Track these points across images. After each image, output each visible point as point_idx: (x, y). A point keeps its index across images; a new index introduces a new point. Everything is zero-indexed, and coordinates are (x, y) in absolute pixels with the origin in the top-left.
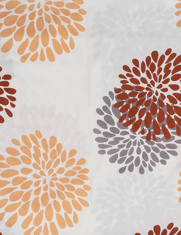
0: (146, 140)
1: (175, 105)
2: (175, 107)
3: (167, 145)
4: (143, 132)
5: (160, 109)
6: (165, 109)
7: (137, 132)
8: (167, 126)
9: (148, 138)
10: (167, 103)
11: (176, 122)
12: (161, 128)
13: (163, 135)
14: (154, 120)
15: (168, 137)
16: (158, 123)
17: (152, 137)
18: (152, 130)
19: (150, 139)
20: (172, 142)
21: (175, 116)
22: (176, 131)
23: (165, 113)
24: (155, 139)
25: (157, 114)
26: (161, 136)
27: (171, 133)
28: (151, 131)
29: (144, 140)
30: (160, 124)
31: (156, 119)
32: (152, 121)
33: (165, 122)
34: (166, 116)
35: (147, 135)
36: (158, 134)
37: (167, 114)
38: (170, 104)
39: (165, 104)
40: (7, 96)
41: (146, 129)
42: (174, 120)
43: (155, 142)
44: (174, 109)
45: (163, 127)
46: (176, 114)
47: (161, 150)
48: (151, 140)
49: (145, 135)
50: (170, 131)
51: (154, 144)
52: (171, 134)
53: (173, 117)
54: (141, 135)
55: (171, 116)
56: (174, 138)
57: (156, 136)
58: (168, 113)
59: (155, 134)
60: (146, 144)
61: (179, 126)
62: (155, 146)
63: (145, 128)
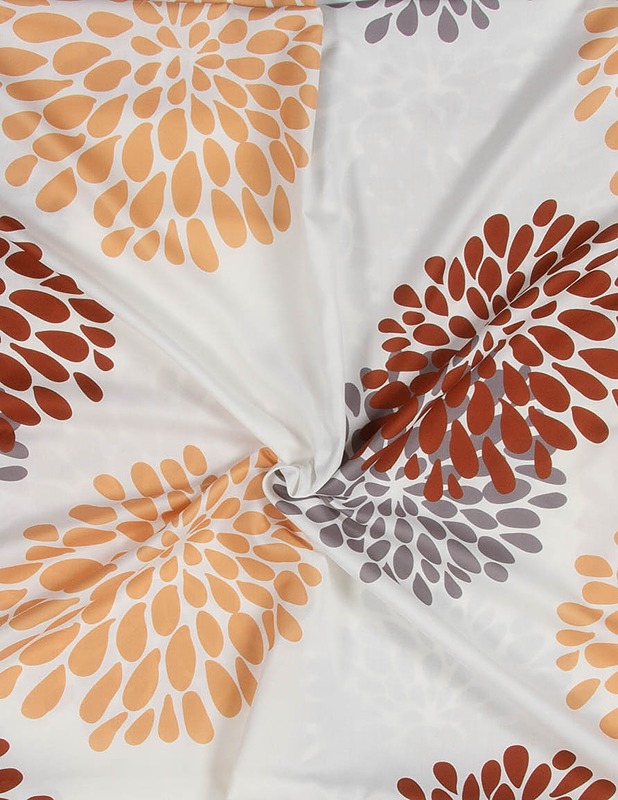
0: (424, 498)
1: (534, 369)
2: (534, 376)
3: (500, 515)
4: (412, 470)
5: (478, 384)
6: (496, 385)
7: (392, 473)
8: (500, 446)
9: (432, 491)
10: (505, 364)
11: (534, 432)
12: (479, 453)
13: (488, 479)
14: (457, 425)
15: (504, 484)
16: (469, 434)
17: (446, 487)
18: (447, 462)
19: (441, 493)
20: (522, 504)
21: (532, 409)
22: (532, 463)
23: (495, 399)
24: (457, 492)
25: (465, 404)
26: (481, 482)
27: (517, 469)
28: (443, 463)
29: (419, 500)
30: (477, 441)
31: (463, 420)
32: (449, 427)
33: (494, 431)
34: (498, 410)
35: (430, 478)
36: (469, 476)
37: (503, 402)
38: (517, 365)
39: (499, 367)
40: (82, 327)
41: (426, 456)
42: (529, 422)
43: (460, 506)
44: (528, 382)
45: (489, 447)
46: (535, 403)
47: (480, 532)
48: (444, 498)
49: (422, 479)
50: (513, 462)
51: (453, 511)
52: (517, 475)
53: (523, 411)
54: (406, 482)
55: (517, 408)
56: (527, 488)
57: (463, 482)
58: (505, 398)
59: (456, 474)
60: (424, 512)
61: (545, 444)
62: (459, 518)
63: (420, 454)
